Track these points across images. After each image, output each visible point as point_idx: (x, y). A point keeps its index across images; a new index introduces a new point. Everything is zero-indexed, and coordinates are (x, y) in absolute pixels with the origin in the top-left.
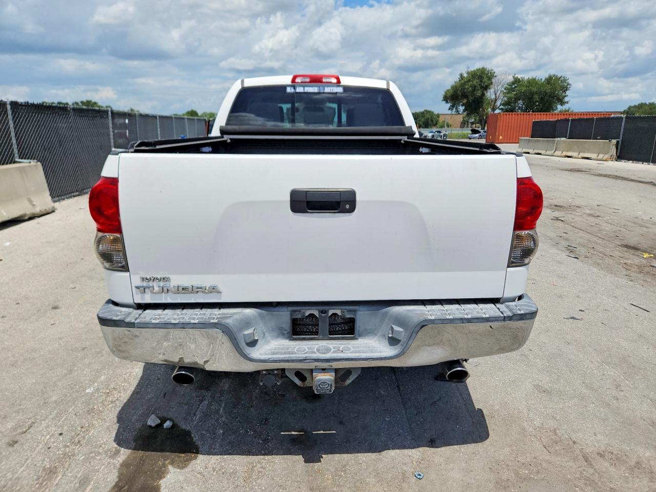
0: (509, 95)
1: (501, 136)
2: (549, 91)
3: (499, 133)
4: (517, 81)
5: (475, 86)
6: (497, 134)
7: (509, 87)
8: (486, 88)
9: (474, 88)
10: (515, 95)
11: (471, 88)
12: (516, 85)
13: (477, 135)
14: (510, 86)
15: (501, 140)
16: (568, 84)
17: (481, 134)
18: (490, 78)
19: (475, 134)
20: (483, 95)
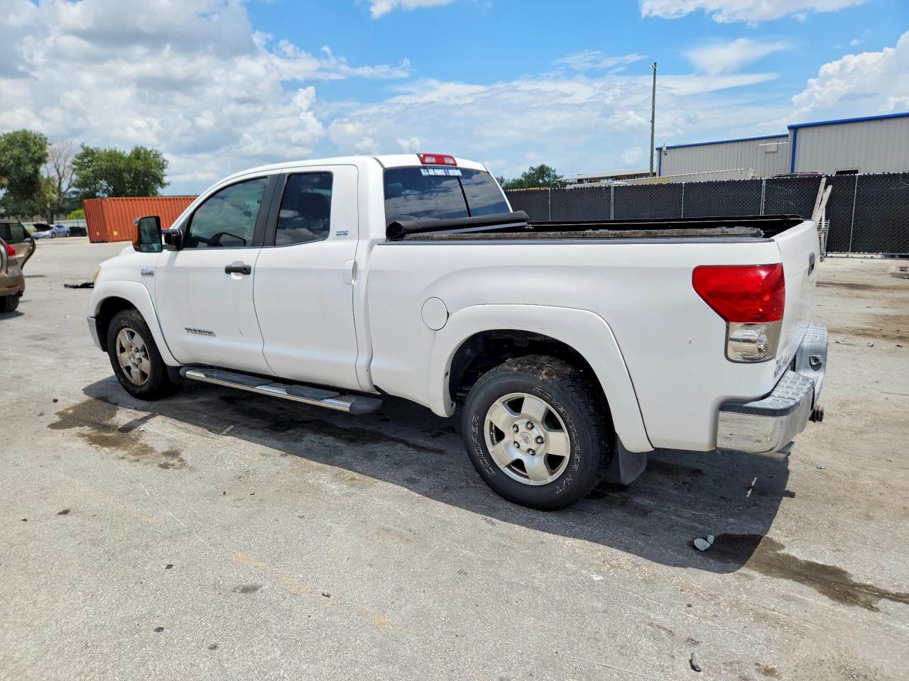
0: (84, 172)
1: (116, 230)
2: (142, 167)
3: (111, 227)
4: (88, 152)
5: (19, 159)
6: (108, 228)
7: (78, 161)
8: (40, 160)
9: (18, 162)
10: (92, 172)
11: (12, 162)
12: (89, 158)
13: (48, 232)
14: (79, 159)
15: (117, 236)
16: (164, 160)
17: (53, 230)
18: (42, 148)
19: (44, 230)
20: (37, 172)
